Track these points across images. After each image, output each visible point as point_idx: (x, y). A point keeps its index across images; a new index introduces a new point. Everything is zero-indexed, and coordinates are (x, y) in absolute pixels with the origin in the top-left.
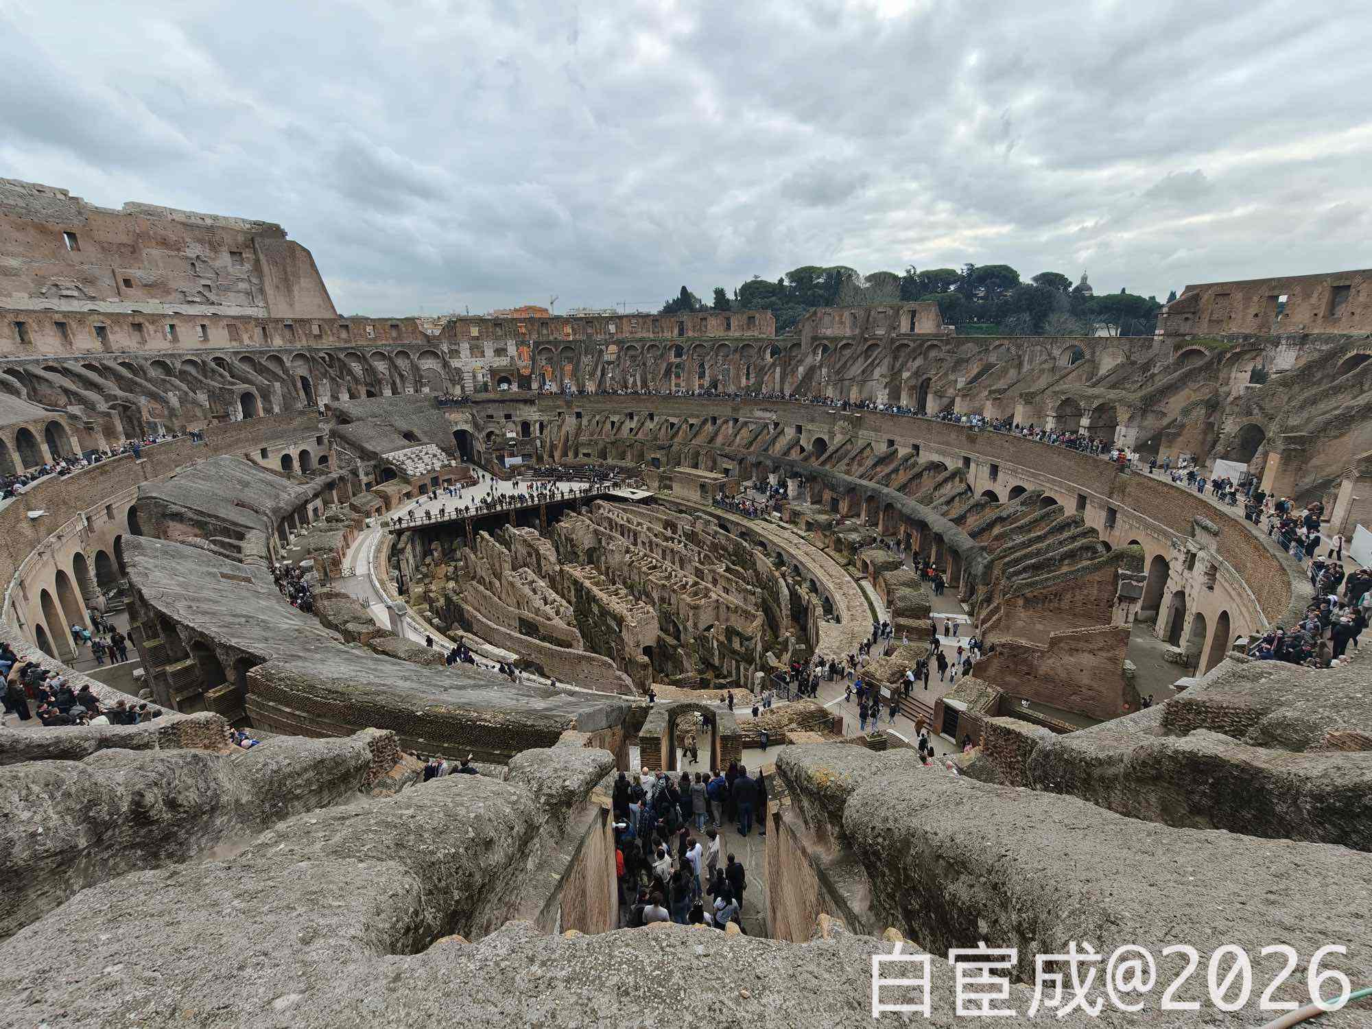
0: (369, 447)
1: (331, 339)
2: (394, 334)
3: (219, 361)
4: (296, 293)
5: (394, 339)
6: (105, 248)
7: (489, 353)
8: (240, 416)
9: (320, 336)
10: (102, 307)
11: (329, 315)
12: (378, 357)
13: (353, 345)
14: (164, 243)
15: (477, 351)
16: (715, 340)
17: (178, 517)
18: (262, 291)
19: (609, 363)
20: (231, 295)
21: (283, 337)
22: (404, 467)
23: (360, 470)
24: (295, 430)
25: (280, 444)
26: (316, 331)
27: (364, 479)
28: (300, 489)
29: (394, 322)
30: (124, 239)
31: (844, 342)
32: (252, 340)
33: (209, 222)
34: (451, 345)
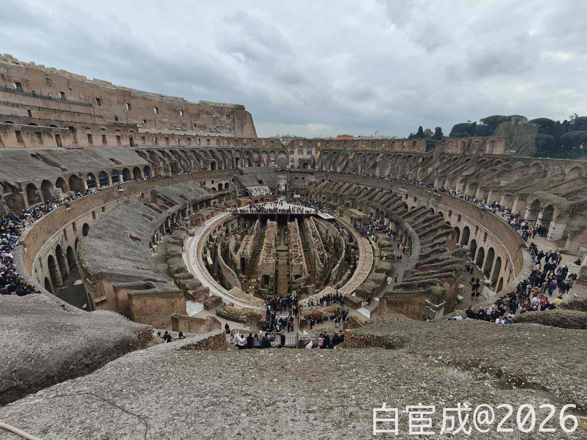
0: (243, 184)
1: (250, 145)
2: (272, 144)
3: (211, 151)
4: (244, 129)
5: (272, 146)
6: (191, 115)
7: (305, 153)
8: (210, 169)
9: (246, 144)
10: (187, 133)
11: (253, 137)
12: (264, 153)
13: (257, 147)
14: (207, 113)
15: (301, 152)
16: (397, 152)
17: (159, 197)
18: (234, 128)
19: (350, 160)
20: (224, 129)
21: (234, 144)
22: (252, 192)
23: (237, 191)
24: (225, 175)
25: (219, 179)
26: (245, 142)
27: (238, 195)
28: (208, 195)
29: (272, 140)
30: (196, 112)
31: (455, 157)
32: (224, 144)
33: (222, 105)
34: (291, 149)
